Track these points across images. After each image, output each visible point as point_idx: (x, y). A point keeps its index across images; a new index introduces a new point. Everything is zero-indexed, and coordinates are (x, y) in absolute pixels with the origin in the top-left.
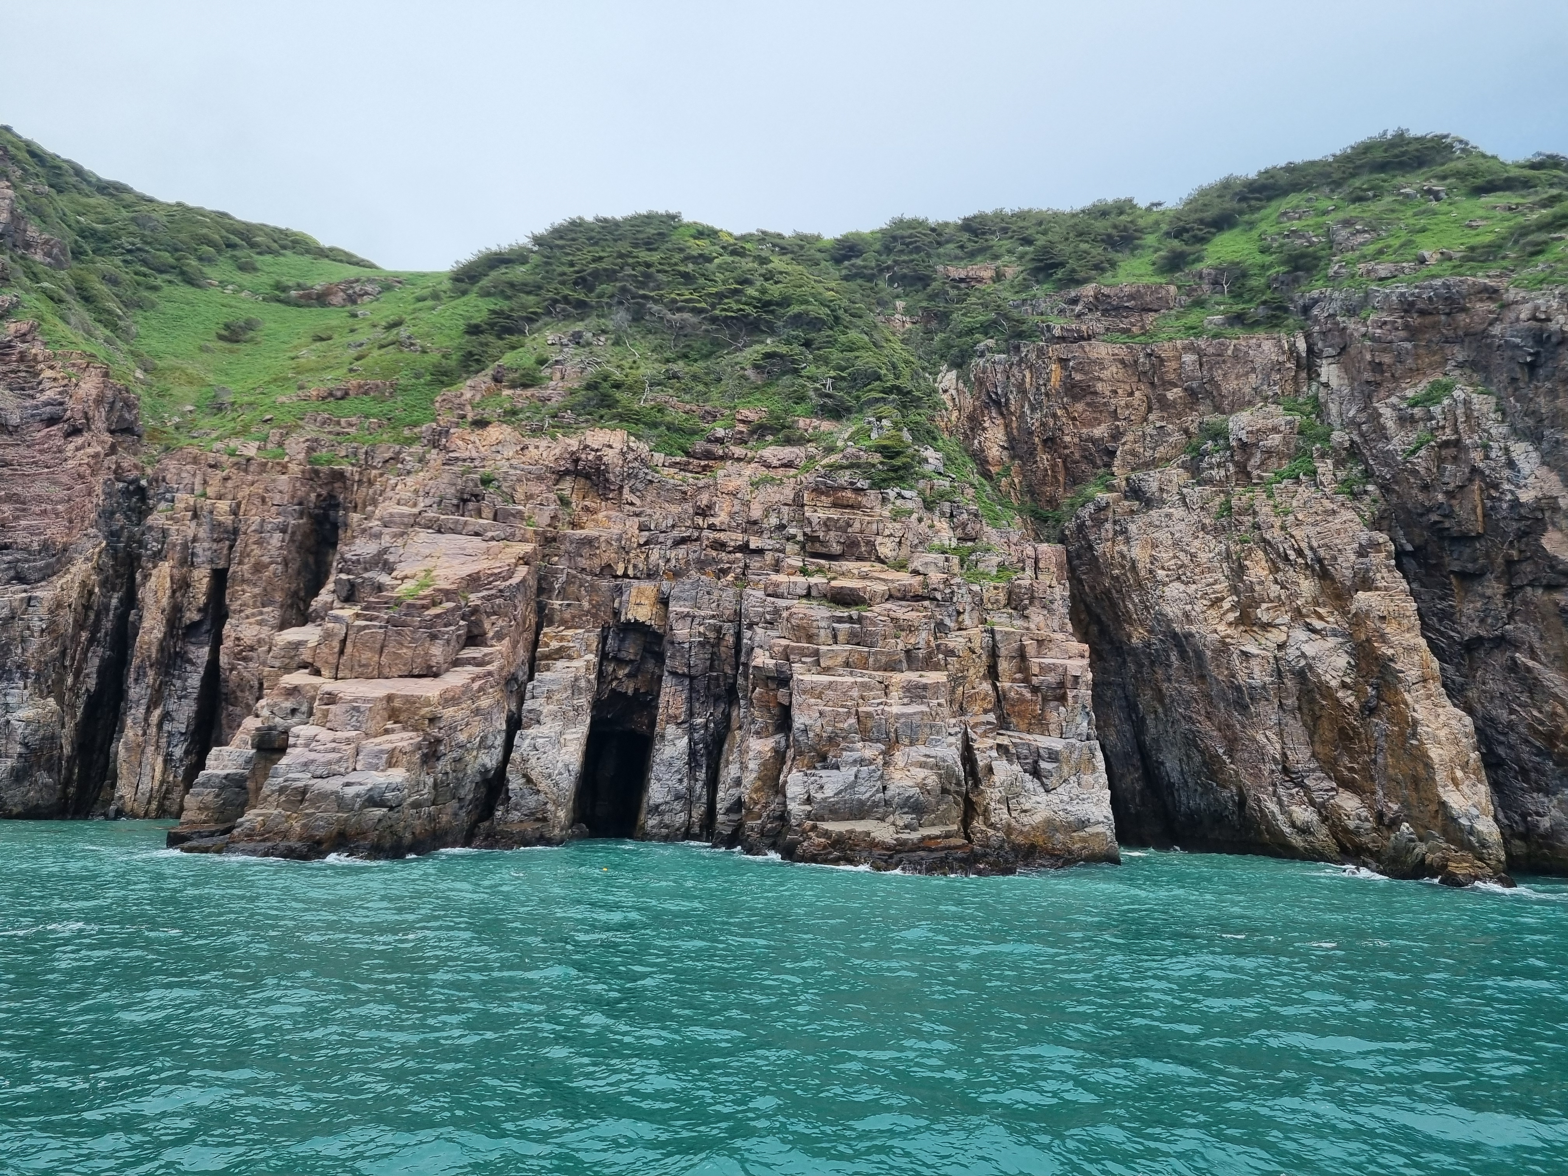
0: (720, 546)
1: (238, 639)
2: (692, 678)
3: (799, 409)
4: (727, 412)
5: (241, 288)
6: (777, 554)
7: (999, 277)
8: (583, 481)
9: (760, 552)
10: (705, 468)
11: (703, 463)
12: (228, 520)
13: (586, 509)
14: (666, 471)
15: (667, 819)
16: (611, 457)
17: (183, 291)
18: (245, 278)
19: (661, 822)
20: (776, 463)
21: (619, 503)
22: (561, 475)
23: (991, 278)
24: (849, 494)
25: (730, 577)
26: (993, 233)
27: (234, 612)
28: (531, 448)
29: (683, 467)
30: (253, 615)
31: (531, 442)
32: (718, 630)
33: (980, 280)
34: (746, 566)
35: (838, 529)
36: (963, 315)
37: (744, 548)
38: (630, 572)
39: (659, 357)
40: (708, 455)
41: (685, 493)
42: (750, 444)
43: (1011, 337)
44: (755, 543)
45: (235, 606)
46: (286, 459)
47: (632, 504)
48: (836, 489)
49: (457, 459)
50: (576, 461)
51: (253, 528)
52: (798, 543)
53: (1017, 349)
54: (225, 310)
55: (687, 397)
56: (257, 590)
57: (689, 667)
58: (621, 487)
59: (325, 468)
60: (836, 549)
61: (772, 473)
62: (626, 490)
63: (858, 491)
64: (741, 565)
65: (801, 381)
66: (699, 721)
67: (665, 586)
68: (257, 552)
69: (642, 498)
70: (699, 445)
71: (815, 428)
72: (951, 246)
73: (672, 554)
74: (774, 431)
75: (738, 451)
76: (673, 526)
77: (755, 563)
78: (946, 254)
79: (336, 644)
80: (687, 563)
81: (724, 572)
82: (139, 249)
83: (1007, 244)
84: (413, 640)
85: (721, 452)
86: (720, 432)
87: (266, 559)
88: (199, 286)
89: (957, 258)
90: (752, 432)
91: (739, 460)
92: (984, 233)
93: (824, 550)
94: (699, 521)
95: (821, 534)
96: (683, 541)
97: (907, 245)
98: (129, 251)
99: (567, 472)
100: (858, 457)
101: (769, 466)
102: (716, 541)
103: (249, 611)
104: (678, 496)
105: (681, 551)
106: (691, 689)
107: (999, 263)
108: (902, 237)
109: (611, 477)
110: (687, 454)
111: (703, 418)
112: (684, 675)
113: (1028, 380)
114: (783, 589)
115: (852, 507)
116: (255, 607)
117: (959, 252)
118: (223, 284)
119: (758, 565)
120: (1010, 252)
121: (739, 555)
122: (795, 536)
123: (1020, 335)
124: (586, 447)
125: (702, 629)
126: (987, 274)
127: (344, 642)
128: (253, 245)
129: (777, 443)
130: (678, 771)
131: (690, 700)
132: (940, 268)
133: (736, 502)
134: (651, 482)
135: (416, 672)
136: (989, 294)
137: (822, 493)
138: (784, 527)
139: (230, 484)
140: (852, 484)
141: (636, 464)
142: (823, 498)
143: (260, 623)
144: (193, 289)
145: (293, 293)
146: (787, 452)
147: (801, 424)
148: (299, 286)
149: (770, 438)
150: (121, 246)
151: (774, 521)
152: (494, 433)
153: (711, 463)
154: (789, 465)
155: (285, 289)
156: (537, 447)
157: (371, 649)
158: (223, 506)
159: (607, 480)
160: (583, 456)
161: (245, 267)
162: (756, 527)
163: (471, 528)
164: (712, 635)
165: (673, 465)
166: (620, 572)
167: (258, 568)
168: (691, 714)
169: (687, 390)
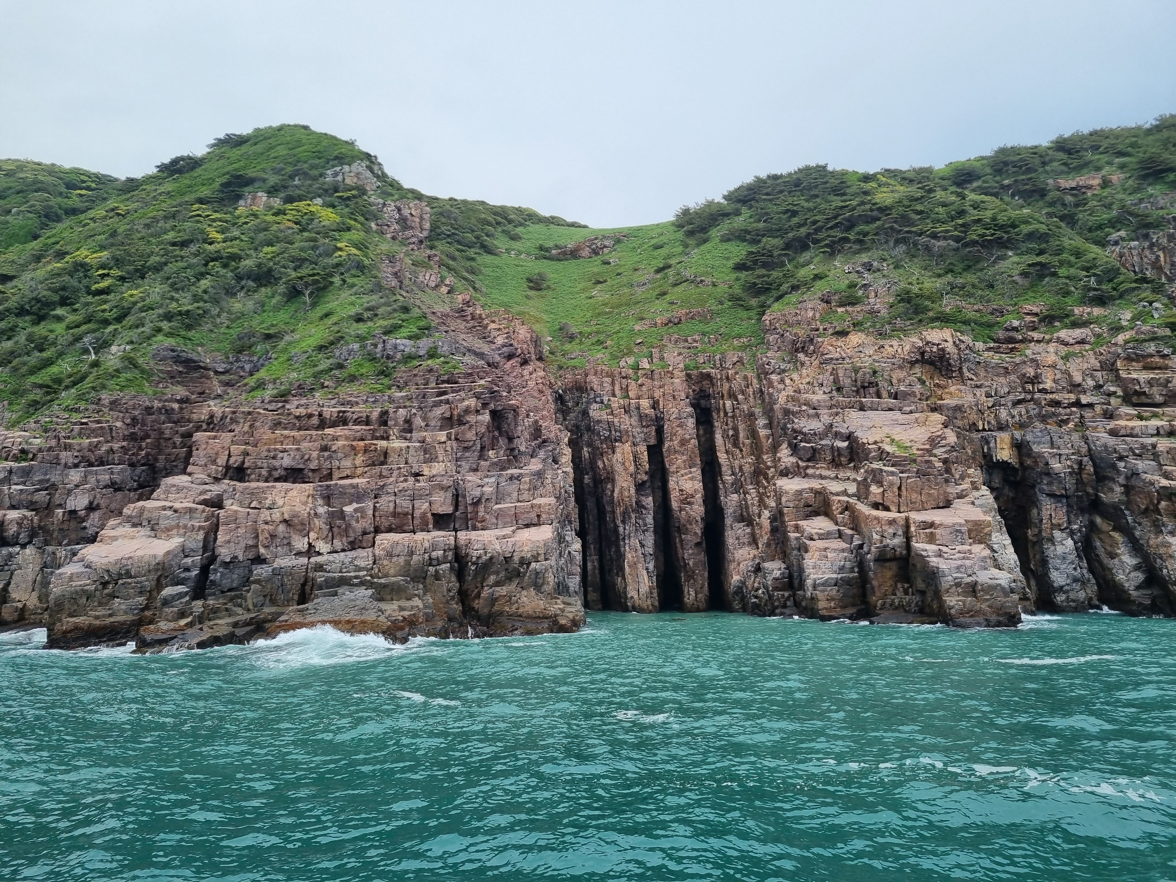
0: (1057, 404)
1: (682, 490)
2: (1067, 497)
3: (1069, 300)
4: (1011, 308)
5: (520, 253)
6: (1105, 407)
7: (1106, 184)
8: (928, 366)
9: (1091, 406)
10: (1012, 350)
11: (1010, 346)
12: (651, 412)
13: (938, 386)
14: (986, 354)
15: (1072, 595)
16: (950, 347)
17: (488, 259)
18: (517, 245)
19: (1068, 598)
20: (1072, 341)
21: (963, 380)
22: (913, 364)
23: (1099, 185)
24: (1157, 359)
25: (1071, 425)
26: (1086, 150)
27: (673, 473)
28: (887, 347)
29: (996, 350)
30: (686, 474)
31: (886, 343)
32: (1080, 463)
33: (1090, 187)
34: (1082, 417)
35: (1159, 385)
36: (1090, 215)
37: (1077, 404)
38: (986, 427)
39: (930, 274)
40: (1011, 340)
41: (1007, 368)
42: (1042, 330)
43: (1138, 228)
44: (1084, 399)
45: (673, 469)
46: (671, 369)
47: (972, 379)
48: (1144, 357)
49: (831, 359)
50: (922, 354)
51: (674, 416)
52: (1119, 397)
53: (1146, 236)
54: (520, 269)
55: (972, 300)
56: (684, 458)
57: (1066, 490)
58: (961, 368)
59: (695, 372)
60: (1159, 399)
61: (1071, 349)
62: (965, 370)
63: (1164, 356)
64: (1078, 416)
65: (1060, 281)
66: (1076, 527)
67: (1018, 435)
68: (680, 431)
69: (975, 374)
70: (1001, 334)
71: (1088, 314)
72: (1055, 164)
73: (1015, 412)
74: (1060, 318)
75: (1036, 335)
76: (1009, 393)
77: (1088, 414)
78: (1053, 171)
79: (896, 490)
80: (1030, 417)
81: (1066, 422)
82: (454, 234)
83: (1105, 158)
84: (937, 484)
85: (1020, 337)
86: (1016, 323)
87: (687, 437)
88: (496, 255)
89: (1062, 172)
90: (1040, 321)
91: (1038, 341)
92: (1078, 152)
93: (1149, 401)
94: (1030, 387)
95: (1147, 390)
96: (1019, 402)
97: (1020, 167)
98: (449, 236)
99: (917, 361)
100: (1155, 333)
101: (1066, 344)
102: (1052, 401)
103: (683, 472)
104: (1002, 371)
105: (1022, 409)
106: (1069, 506)
107: (1103, 172)
108: (1013, 162)
109: (951, 361)
110: (995, 341)
111: (992, 314)
112: (1062, 496)
113: (1162, 259)
114: (1137, 431)
115: (1160, 368)
116: (685, 468)
117: (1065, 169)
118: (508, 251)
119: (1090, 415)
120: (1109, 163)
121: (1074, 409)
122: (1115, 393)
123: (1148, 226)
124: (928, 343)
125: (1069, 463)
126: (1096, 182)
127: (900, 488)
128: (510, 222)
129: (1066, 327)
130: (1072, 563)
131: (1068, 513)
132: (1050, 181)
133: (1057, 372)
134: (979, 363)
135: (941, 505)
136: (1106, 197)
137: (1133, 360)
138: (1101, 386)
139: (644, 388)
140: (1158, 352)
141: (967, 352)
142: (1134, 364)
143: (691, 479)
144: (493, 257)
145: (553, 252)
146: (1078, 333)
147: (1076, 311)
148: (557, 247)
149: (1057, 324)
150: (442, 233)
151: (1091, 383)
152: (855, 338)
153: (1017, 345)
154: (1082, 342)
155: (547, 250)
156: (892, 346)
157: (916, 492)
158: (645, 403)
159: (950, 364)
160: (928, 349)
161: (515, 238)
162: (1080, 389)
163: (885, 406)
164: (1076, 467)
165: (989, 349)
166: (981, 428)
167: (683, 442)
168: (1069, 522)
169: (970, 295)
